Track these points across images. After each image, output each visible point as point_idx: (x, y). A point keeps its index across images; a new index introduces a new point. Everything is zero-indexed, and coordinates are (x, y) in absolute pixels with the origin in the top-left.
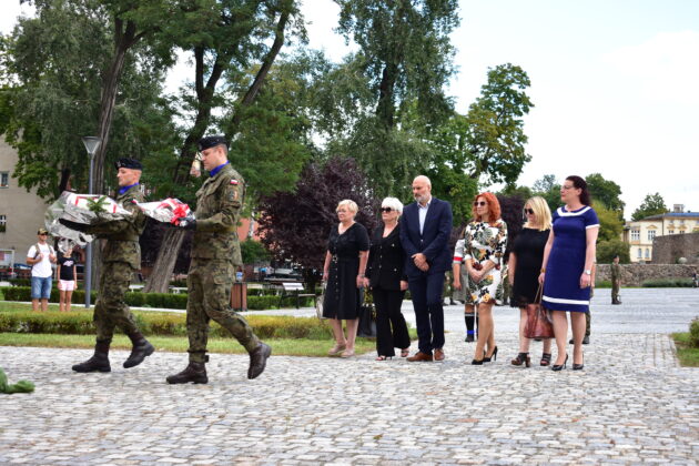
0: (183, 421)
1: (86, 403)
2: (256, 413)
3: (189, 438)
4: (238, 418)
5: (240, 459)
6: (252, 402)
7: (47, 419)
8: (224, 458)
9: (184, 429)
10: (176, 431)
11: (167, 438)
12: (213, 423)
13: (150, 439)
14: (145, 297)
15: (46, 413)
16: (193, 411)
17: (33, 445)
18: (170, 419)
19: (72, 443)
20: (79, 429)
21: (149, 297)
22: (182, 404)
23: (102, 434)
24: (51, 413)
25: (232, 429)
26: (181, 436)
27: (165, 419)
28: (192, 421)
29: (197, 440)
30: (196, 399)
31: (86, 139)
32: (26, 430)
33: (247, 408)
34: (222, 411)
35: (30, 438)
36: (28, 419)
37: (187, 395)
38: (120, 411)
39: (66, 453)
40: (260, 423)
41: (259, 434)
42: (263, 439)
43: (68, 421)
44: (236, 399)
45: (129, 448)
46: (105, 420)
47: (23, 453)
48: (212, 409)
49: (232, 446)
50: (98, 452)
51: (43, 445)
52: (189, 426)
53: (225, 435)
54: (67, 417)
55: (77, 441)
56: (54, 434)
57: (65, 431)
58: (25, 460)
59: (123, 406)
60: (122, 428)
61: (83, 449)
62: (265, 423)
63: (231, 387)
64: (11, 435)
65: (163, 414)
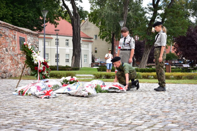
0: (157, 100)
2: (181, 98)
3: (159, 104)
4: (175, 99)
5: (178, 110)
6: (179, 95)
7: (114, 99)
8: (172, 109)
9: (158, 102)
10: (155, 102)
11: (153, 104)
12: (167, 101)
13: (147, 104)
14: (139, 70)
16: (160, 98)
17: (111, 105)
18: (153, 99)
19: (122, 105)
20: (124, 101)
21: (140, 70)
22: (156, 96)
23: (131, 103)
24: (115, 97)
25: (173, 102)
26: (157, 104)
27: (151, 99)
28: (160, 100)
29: (162, 105)
30: (160, 95)
31: (120, 22)
32: (108, 101)
33: (177, 97)
34: (169, 98)
35: (109, 103)
36: (108, 99)
37: (157, 93)
38: (136, 97)
39: (121, 107)
40: (183, 101)
41: (183, 104)
42: (185, 105)
43: (120, 99)
44: (173, 94)
45: (141, 106)
46: (132, 99)
47: (108, 107)
48: (166, 97)
49: (174, 106)
50: (131, 107)
51: (114, 105)
52: (159, 101)
53: (171, 104)
54: (120, 98)
55: (124, 104)
56: (117, 103)
57: (120, 102)
58: (109, 108)
60: (138, 101)
61: (126, 106)
62: (184, 101)
63: (171, 92)
64: (104, 102)
65: (150, 98)
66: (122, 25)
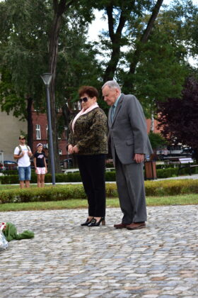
0: (136, 250)
1: (69, 243)
2: (184, 242)
3: (143, 260)
4: (173, 246)
5: (183, 272)
6: (178, 235)
7: (47, 254)
8: (171, 272)
9: (139, 255)
10: (133, 256)
11: (129, 261)
12: (156, 250)
13: (117, 263)
15: (45, 250)
16: (142, 243)
17: (42, 270)
18: (127, 249)
19: (66, 268)
20: (69, 259)
22: (132, 239)
23: (84, 261)
24: (49, 250)
25: (171, 254)
26: (137, 260)
27: (124, 249)
28: (143, 250)
29: (149, 261)
30: (140, 236)
31: (43, 76)
32: (35, 261)
33: (177, 239)
34: (161, 242)
35: (39, 266)
36: (35, 255)
37: (134, 233)
38: (93, 246)
39: (65, 274)
40: (188, 248)
41: (190, 255)
42: (194, 259)
43: (60, 254)
44: (167, 234)
45: (105, 269)
46: (84, 252)
47: (37, 276)
48: (153, 241)
49: (174, 264)
50: (86, 272)
51: (48, 270)
52: (141, 253)
53: (167, 257)
54: (59, 252)
55: (70, 267)
56: (54, 263)
57: (60, 261)
58: (39, 280)
59: (93, 243)
60: (98, 256)
61: (75, 271)
62: (192, 248)
63: (162, 226)
64: (26, 265)
65: (121, 246)
66: (48, 83)
